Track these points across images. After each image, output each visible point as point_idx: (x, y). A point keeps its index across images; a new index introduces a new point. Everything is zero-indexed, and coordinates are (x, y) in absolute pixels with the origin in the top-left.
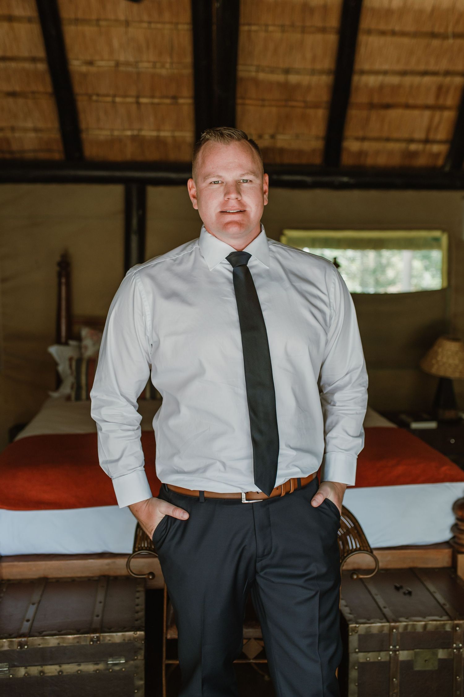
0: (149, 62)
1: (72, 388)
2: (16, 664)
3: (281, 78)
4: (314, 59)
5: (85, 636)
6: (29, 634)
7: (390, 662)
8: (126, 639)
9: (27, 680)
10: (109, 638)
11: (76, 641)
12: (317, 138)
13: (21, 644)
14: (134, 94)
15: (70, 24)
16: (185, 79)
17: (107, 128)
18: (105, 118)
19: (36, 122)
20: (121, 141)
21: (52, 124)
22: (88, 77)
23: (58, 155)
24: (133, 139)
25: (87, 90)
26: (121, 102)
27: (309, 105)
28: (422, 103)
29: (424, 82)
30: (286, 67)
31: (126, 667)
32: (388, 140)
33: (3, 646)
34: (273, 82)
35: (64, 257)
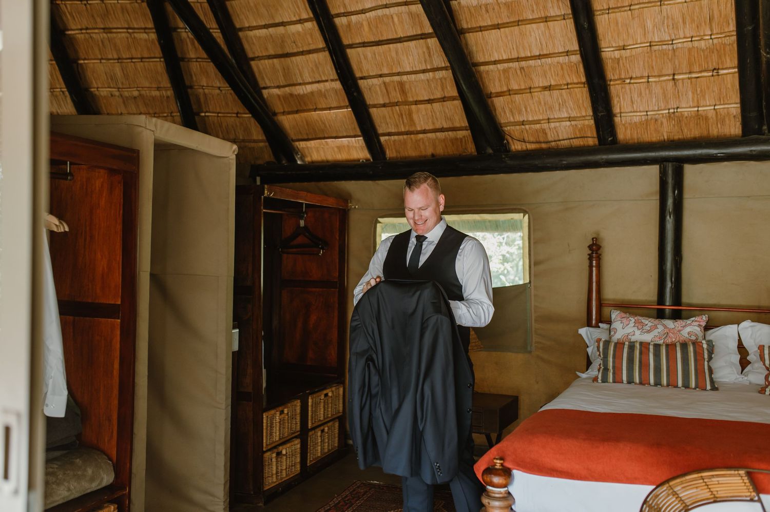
14: (671, 72)
15: (603, 14)
16: (728, 48)
17: (642, 110)
18: (639, 100)
19: (570, 111)
20: (656, 120)
21: (586, 111)
22: (621, 61)
23: (592, 141)
24: (670, 117)
25: (620, 74)
26: (655, 82)
35: (595, 240)
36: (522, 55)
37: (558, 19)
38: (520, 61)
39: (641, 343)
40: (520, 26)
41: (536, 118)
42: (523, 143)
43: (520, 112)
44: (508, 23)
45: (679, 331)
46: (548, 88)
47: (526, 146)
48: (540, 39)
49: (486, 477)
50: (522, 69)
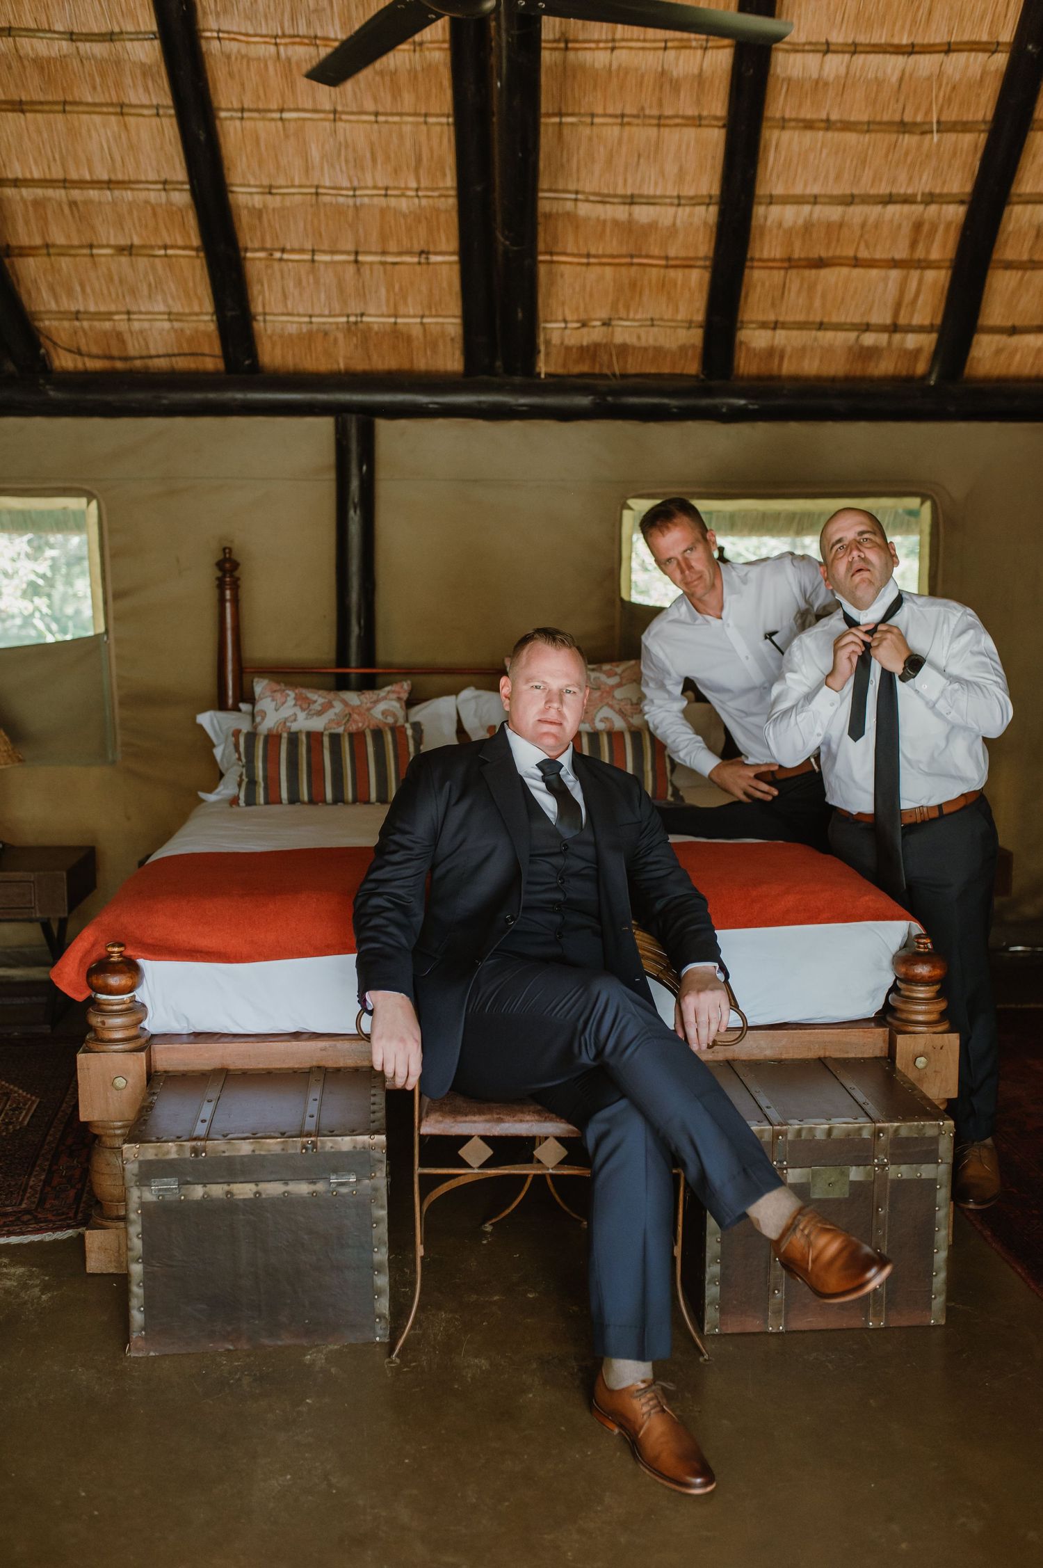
0: (375, 187)
1: (240, 784)
2: (189, 1179)
3: (621, 213)
4: (681, 175)
5: (293, 1141)
6: (207, 1138)
8: (359, 1147)
9: (207, 1207)
10: (330, 1144)
11: (280, 1146)
12: (690, 324)
13: (195, 1151)
14: (350, 247)
15: (232, 118)
16: (443, 217)
17: (301, 311)
18: (296, 293)
19: (170, 301)
20: (326, 334)
21: (201, 305)
22: (265, 216)
23: (212, 363)
24: (349, 330)
25: (263, 240)
26: (326, 263)
27: (671, 263)
28: (885, 256)
29: (888, 216)
30: (629, 193)
31: (358, 1187)
32: (821, 326)
33: (168, 1153)
34: (605, 221)
35: (227, 551)
36: (74, 175)
37: (145, 112)
38: (69, 188)
39: (309, 734)
40: (69, 116)
41: (103, 309)
42: (78, 357)
43: (70, 293)
44: (41, 103)
45: (368, 709)
46: (128, 250)
47: (84, 364)
48: (109, 149)
49: (97, 979)
50: (73, 204)
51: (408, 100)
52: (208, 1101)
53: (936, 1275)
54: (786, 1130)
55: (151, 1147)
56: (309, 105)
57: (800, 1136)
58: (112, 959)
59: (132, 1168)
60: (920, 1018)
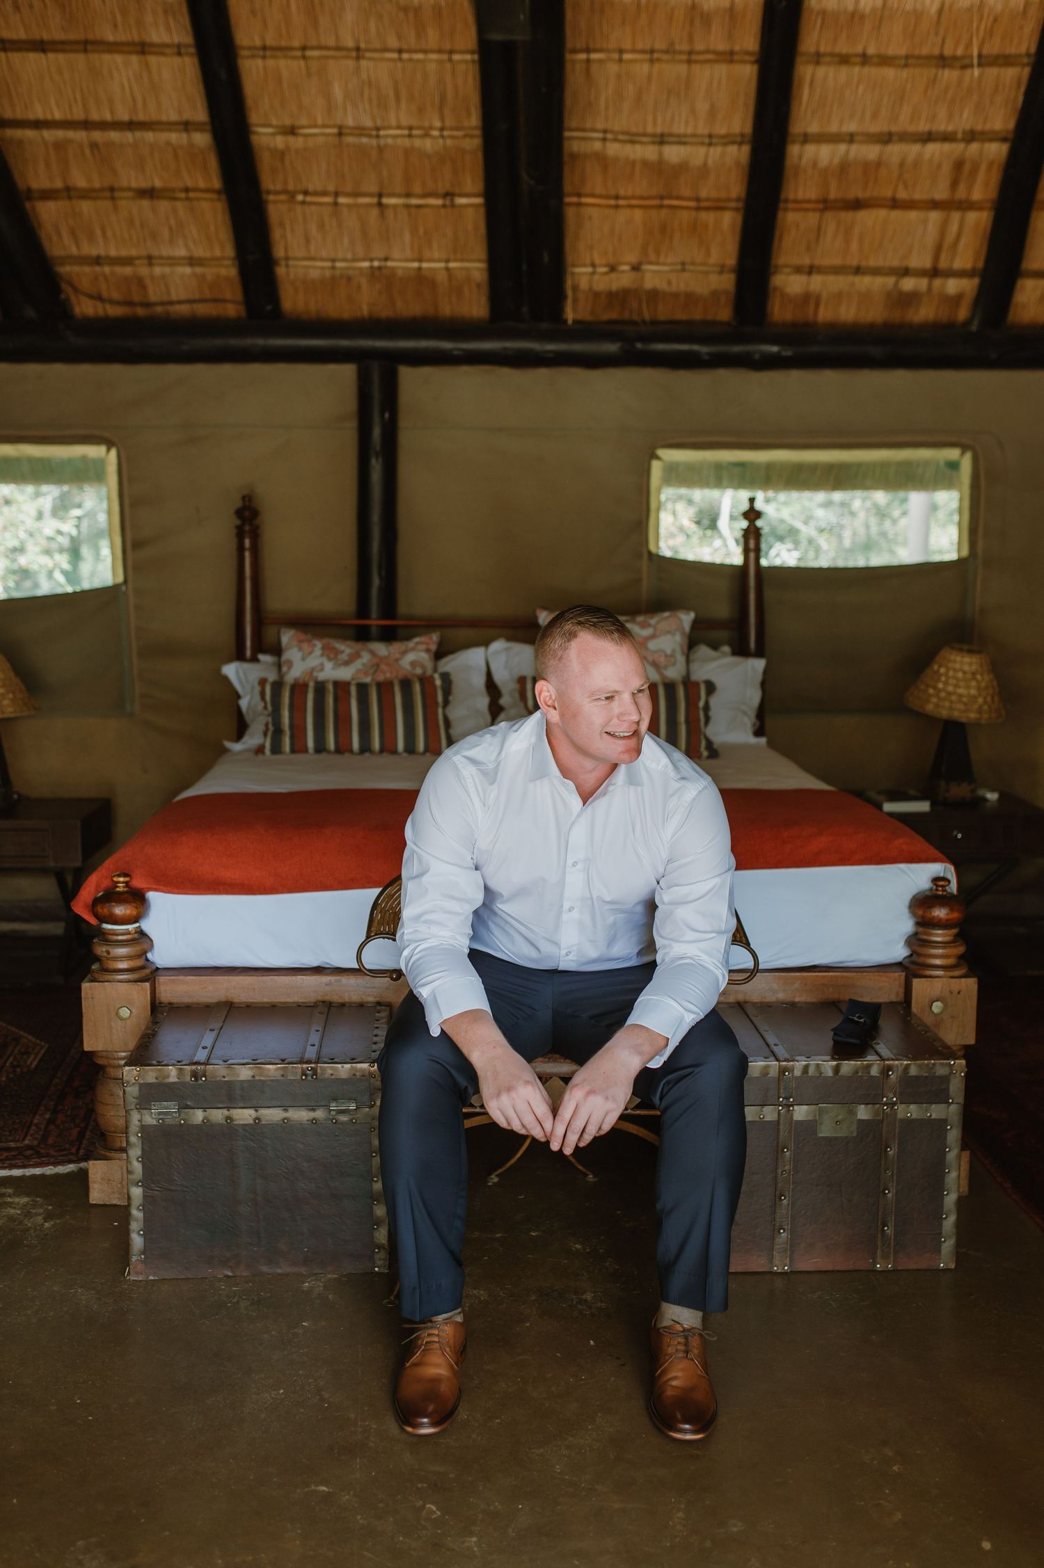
0: (399, 127)
1: (265, 734)
2: (189, 1103)
3: (649, 152)
4: (712, 113)
5: (293, 1067)
6: (206, 1063)
7: (778, 1122)
8: (357, 1073)
9: (206, 1132)
10: (330, 1072)
11: (281, 1072)
12: (722, 270)
13: (195, 1075)
14: (374, 189)
15: (253, 56)
16: (467, 159)
17: (324, 254)
18: (319, 237)
19: (192, 246)
20: (349, 279)
21: (222, 248)
22: (287, 157)
23: (233, 310)
24: (372, 275)
25: (286, 182)
26: (349, 206)
27: (704, 204)
28: (925, 196)
29: (927, 156)
30: (659, 130)
31: (358, 1115)
32: (858, 271)
33: (168, 1076)
34: (633, 163)
35: (247, 499)
36: (95, 116)
37: (168, 51)
38: (90, 130)
39: (336, 684)
40: (90, 56)
41: (124, 253)
42: (99, 303)
43: (91, 238)
44: (63, 42)
45: (397, 660)
46: (149, 193)
47: (105, 310)
48: (131, 88)
49: (102, 909)
50: (94, 146)
51: (432, 37)
52: (211, 1030)
53: (946, 1218)
54: (793, 1066)
55: (152, 1070)
56: (331, 42)
57: (807, 1073)
58: (118, 889)
59: (133, 1091)
60: (938, 962)
